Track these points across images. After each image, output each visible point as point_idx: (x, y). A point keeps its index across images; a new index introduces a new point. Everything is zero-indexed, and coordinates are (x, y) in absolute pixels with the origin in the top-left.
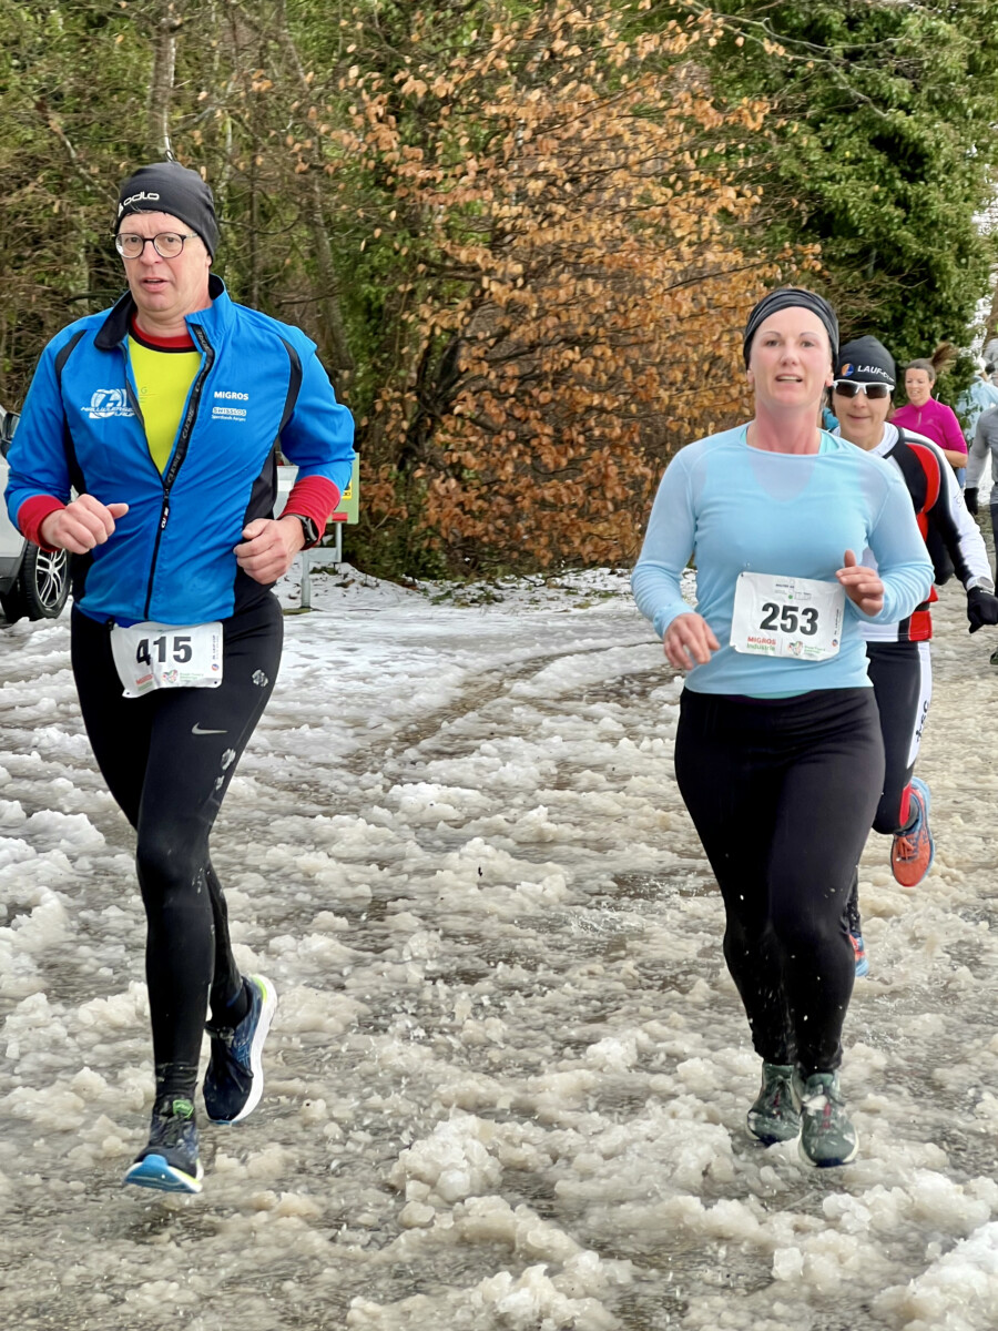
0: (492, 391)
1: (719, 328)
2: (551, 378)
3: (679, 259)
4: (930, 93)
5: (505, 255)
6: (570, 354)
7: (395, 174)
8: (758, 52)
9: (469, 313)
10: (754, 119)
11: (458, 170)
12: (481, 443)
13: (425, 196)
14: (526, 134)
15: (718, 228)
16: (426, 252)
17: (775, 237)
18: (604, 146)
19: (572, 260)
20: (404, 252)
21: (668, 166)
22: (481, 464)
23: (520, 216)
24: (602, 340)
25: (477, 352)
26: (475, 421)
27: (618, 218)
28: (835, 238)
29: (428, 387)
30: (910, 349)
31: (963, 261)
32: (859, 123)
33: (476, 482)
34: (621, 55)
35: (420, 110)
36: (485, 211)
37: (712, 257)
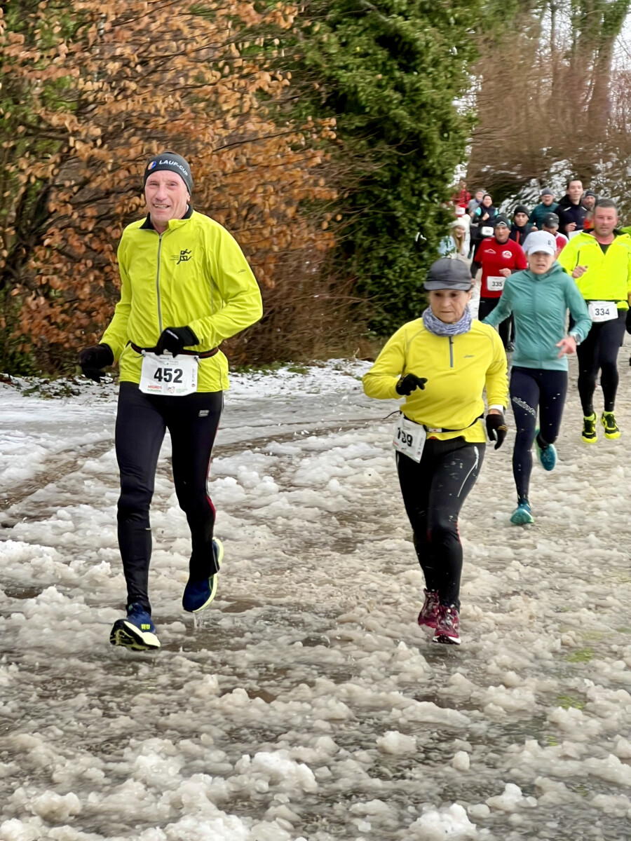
0: (75, 228)
1: (255, 182)
2: (122, 218)
3: (225, 127)
4: (422, 4)
5: (88, 120)
6: (138, 201)
9: (58, 165)
10: (286, 20)
11: (52, 52)
12: (65, 269)
13: (25, 72)
14: (106, 26)
15: (256, 105)
16: (25, 116)
17: (301, 112)
18: (167, 37)
19: (140, 125)
20: (8, 115)
21: (218, 54)
22: (64, 286)
23: (100, 90)
25: (62, 196)
26: (60, 252)
27: (178, 94)
28: (347, 114)
29: (24, 224)
30: (404, 203)
31: (446, 135)
33: (61, 300)
36: (73, 86)
37: (251, 126)
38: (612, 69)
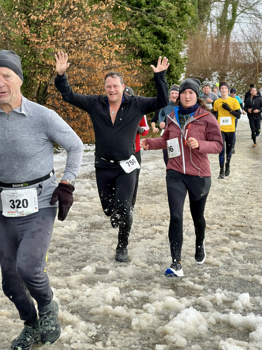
0: (56, 98)
3: (105, 63)
4: (168, 21)
6: (77, 88)
7: (29, 41)
8: (124, 10)
9: (50, 78)
10: (123, 27)
11: (46, 40)
13: (37, 46)
14: (64, 30)
15: (115, 55)
16: (38, 61)
17: (129, 58)
18: (85, 34)
19: (77, 63)
20: (32, 61)
21: (101, 39)
24: (85, 84)
25: (52, 88)
26: (52, 106)
27: (89, 53)
28: (145, 58)
29: (39, 97)
31: (177, 64)
32: (150, 28)
34: (89, 10)
35: (36, 24)
36: (54, 51)
37: (113, 63)
38: (231, 42)
